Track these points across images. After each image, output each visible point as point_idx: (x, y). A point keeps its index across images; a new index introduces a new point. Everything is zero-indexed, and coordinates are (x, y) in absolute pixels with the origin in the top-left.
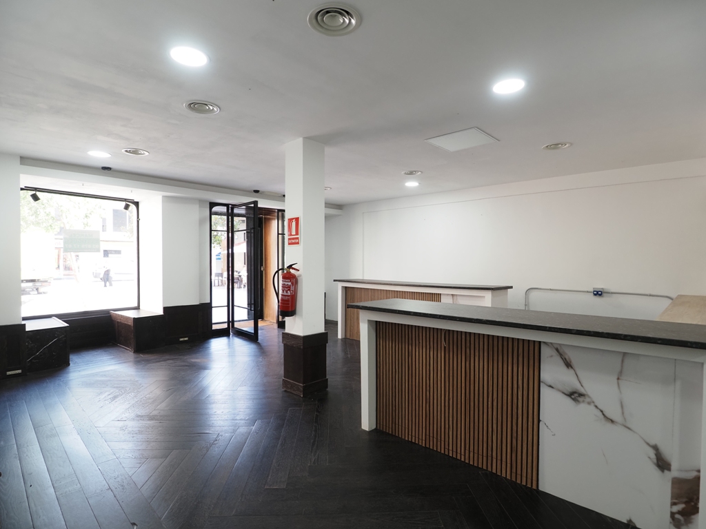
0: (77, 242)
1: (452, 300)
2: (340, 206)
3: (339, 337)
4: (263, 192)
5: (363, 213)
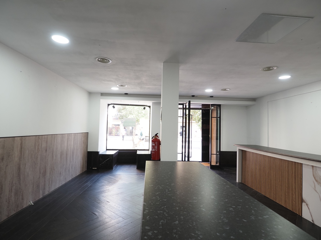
1: (312, 170)
2: (254, 99)
3: (237, 181)
4: (197, 96)
5: (268, 102)
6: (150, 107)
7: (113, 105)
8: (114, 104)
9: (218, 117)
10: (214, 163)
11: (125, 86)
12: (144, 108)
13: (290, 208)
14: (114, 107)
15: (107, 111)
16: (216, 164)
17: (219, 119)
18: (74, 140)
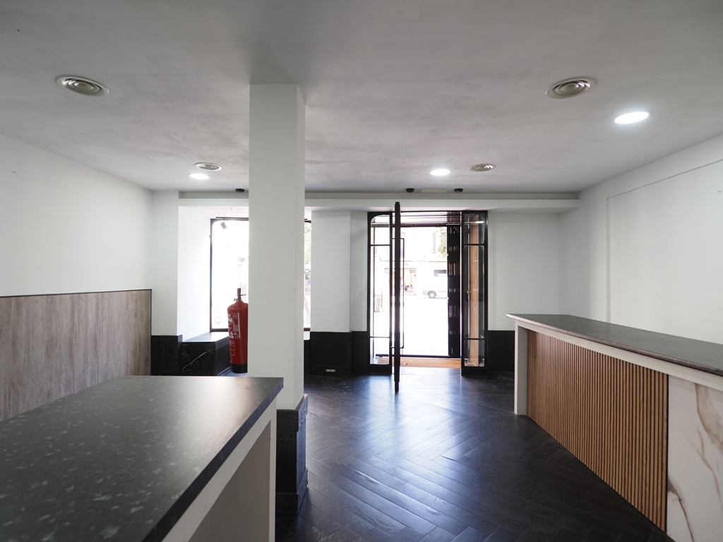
1: (694, 395)
2: (574, 194)
3: (516, 412)
4: (421, 190)
5: (608, 198)
7: (222, 221)
8: (224, 218)
9: (482, 245)
10: (474, 361)
11: (218, 168)
13: (634, 502)
14: (223, 226)
15: (211, 237)
16: (479, 363)
17: (483, 247)
18: (98, 310)
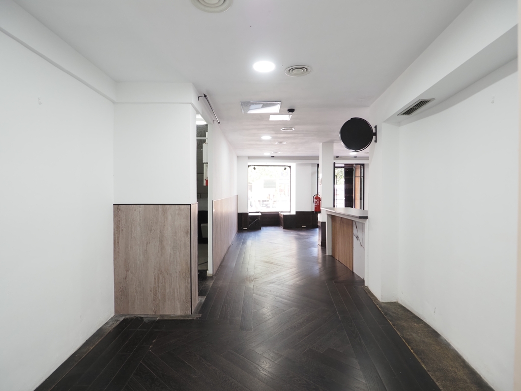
0: (269, 184)
4: (341, 157)
6: (290, 167)
8: (255, 165)
12: (285, 169)
14: (255, 169)
17: (362, 178)
